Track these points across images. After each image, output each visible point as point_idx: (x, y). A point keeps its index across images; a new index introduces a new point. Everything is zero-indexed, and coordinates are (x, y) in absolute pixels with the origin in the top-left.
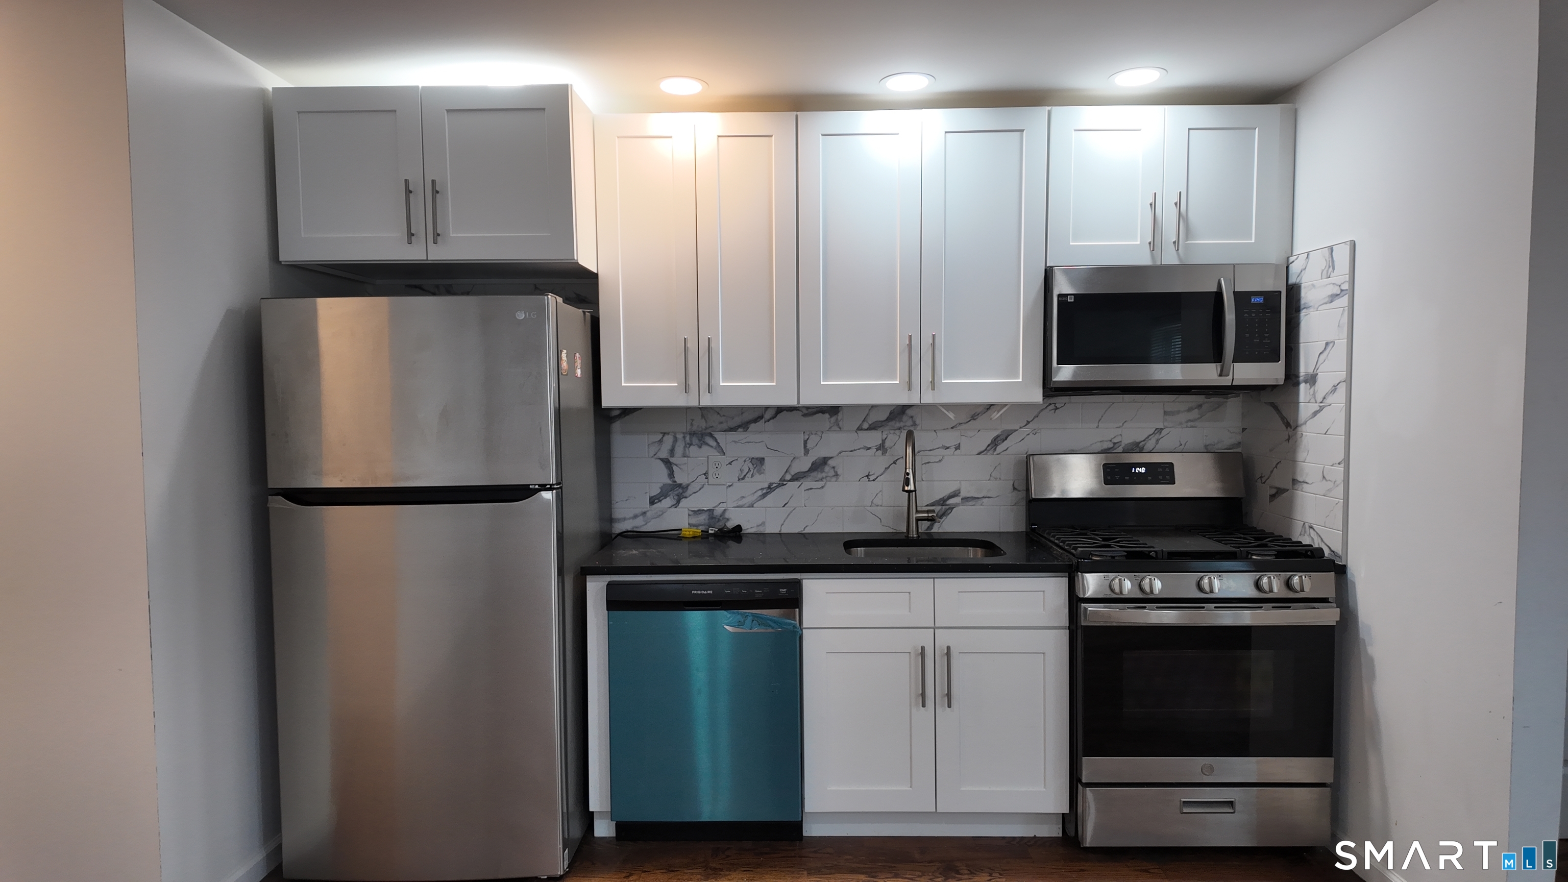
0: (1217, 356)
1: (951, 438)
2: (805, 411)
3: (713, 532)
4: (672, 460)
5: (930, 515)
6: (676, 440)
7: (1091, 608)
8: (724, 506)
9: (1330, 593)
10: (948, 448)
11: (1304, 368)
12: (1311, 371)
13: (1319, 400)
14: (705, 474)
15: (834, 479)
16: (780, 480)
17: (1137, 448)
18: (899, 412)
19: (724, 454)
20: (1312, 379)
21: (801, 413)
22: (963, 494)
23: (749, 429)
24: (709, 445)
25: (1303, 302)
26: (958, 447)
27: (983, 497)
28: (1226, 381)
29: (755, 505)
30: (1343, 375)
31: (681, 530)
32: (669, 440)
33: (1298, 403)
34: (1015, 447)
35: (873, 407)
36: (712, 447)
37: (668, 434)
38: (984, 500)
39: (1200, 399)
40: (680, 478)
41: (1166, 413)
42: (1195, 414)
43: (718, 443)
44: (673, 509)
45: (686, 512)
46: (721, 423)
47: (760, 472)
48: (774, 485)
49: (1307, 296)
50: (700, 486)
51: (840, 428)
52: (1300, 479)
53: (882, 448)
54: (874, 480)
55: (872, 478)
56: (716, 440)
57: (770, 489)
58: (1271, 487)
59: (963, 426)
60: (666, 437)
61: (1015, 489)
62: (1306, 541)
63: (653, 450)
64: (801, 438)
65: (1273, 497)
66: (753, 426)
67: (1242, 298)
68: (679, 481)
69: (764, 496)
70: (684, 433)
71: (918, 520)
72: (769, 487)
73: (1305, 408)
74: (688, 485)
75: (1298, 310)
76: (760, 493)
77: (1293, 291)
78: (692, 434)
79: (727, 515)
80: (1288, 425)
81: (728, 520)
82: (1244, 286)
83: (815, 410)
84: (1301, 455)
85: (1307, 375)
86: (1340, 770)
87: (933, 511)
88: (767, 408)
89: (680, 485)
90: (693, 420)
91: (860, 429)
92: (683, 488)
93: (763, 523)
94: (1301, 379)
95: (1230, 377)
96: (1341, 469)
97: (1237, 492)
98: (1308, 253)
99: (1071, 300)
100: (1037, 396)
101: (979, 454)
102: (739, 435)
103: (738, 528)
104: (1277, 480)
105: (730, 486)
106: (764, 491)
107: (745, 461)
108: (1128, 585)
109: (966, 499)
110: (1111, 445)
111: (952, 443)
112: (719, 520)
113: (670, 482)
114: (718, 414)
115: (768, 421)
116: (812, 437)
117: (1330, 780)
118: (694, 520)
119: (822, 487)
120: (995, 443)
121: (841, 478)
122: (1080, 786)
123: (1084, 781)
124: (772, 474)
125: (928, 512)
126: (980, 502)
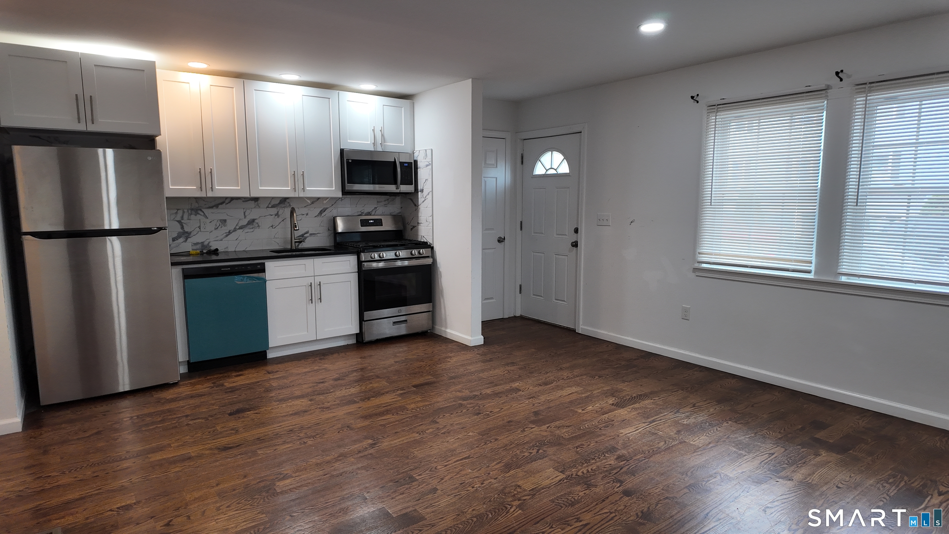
0: (395, 182)
1: (304, 211)
2: (244, 200)
3: (205, 252)
4: (182, 221)
5: (300, 240)
6: (184, 212)
7: (365, 264)
8: (209, 240)
9: (430, 255)
10: (303, 215)
11: (420, 188)
12: (422, 188)
13: (424, 197)
14: (199, 227)
15: (257, 228)
16: (234, 229)
17: (369, 214)
18: (284, 201)
19: (208, 218)
20: (422, 191)
21: (241, 201)
22: (310, 232)
23: (219, 207)
24: (200, 214)
25: (418, 166)
26: (307, 214)
27: (318, 233)
28: (398, 191)
29: (223, 240)
30: (431, 190)
31: (189, 252)
32: (180, 212)
33: (418, 198)
34: (328, 214)
35: (273, 198)
36: (201, 215)
37: (180, 209)
38: (318, 234)
39: (387, 197)
40: (186, 229)
41: (378, 202)
42: (387, 202)
43: (204, 213)
44: (184, 243)
45: (190, 244)
46: (205, 205)
47: (225, 226)
48: (231, 231)
49: (420, 164)
50: (197, 232)
51: (259, 207)
52: (420, 222)
53: (277, 215)
54: (275, 228)
55: (274, 227)
56: (203, 212)
57: (230, 233)
58: (411, 226)
59: (309, 206)
60: (179, 211)
61: (329, 230)
62: (422, 241)
63: (173, 217)
64: (242, 211)
65: (412, 229)
66: (220, 206)
67: (402, 163)
68: (186, 230)
69: (227, 236)
70: (187, 209)
71: (295, 242)
72: (229, 232)
73: (420, 200)
74: (191, 232)
75: (417, 169)
76: (225, 234)
77: (416, 162)
78: (192, 209)
79: (210, 245)
80: (415, 205)
81: (211, 246)
82: (401, 161)
83: (248, 199)
84: (420, 215)
85: (420, 189)
86: (434, 307)
87: (301, 239)
88: (226, 198)
89: (187, 232)
90: (192, 203)
91: (268, 207)
92: (188, 233)
93: (227, 248)
94: (419, 190)
95: (399, 190)
96: (431, 218)
97: (401, 228)
98: (419, 151)
99: (350, 161)
100: (340, 195)
101: (315, 217)
102: (214, 210)
103: (217, 250)
104: (413, 224)
105: (211, 232)
106: (227, 234)
107: (217, 221)
108: (376, 255)
109: (311, 234)
110: (361, 213)
111: (305, 213)
112: (207, 247)
113: (182, 231)
114: (204, 200)
115: (227, 204)
116: (248, 211)
117: (431, 309)
118: (195, 247)
119: (253, 231)
120: (321, 213)
121: (260, 227)
122: (363, 322)
123: (365, 320)
124: (231, 226)
125: (299, 239)
126: (316, 235)
